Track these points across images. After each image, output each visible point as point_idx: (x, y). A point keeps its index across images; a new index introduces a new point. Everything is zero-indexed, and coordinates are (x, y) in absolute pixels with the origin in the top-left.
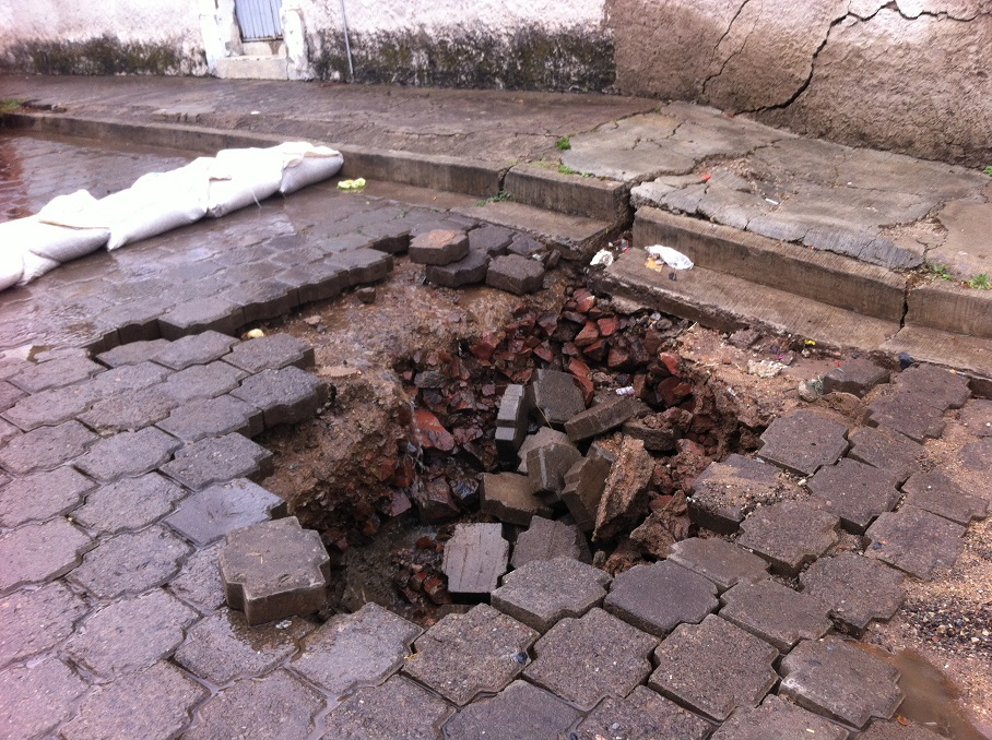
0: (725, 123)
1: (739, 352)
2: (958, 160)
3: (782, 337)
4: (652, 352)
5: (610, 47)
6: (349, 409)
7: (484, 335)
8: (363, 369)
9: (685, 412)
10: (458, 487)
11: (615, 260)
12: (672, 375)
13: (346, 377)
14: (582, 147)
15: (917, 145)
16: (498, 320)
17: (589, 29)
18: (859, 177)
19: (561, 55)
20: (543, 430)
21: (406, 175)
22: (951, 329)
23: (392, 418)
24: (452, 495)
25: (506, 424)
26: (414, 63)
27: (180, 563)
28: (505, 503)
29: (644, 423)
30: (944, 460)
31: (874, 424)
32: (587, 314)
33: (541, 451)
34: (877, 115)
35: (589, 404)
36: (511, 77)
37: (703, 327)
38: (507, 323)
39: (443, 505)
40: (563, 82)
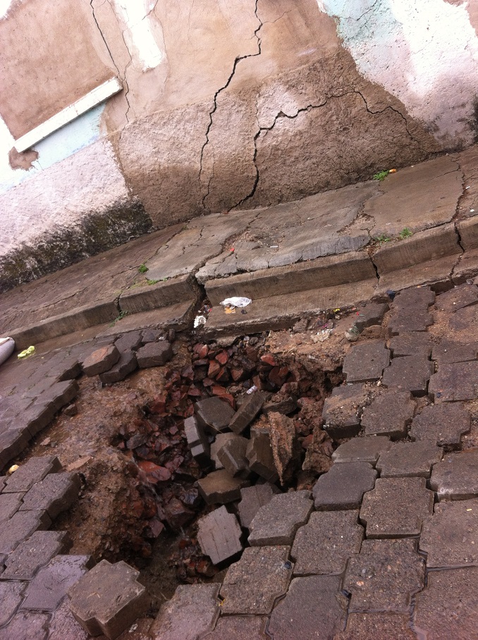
0: (226, 218)
1: (303, 335)
2: (357, 180)
3: (320, 315)
4: (255, 360)
5: (140, 206)
6: (97, 483)
7: (155, 398)
8: (94, 454)
9: (292, 383)
10: (186, 498)
11: (207, 319)
12: (273, 367)
13: (85, 464)
14: (154, 266)
15: (332, 182)
16: (158, 385)
17: (123, 202)
18: (312, 213)
19: (114, 223)
20: (218, 437)
21: (58, 331)
22: (404, 266)
23: (126, 475)
24: (185, 505)
25: (195, 444)
26: (28, 266)
27: (46, 628)
28: (219, 492)
29: (273, 402)
30: (444, 333)
31: (397, 334)
32: (207, 357)
33: (225, 449)
34: (303, 176)
35: (236, 408)
36: (91, 248)
37: (276, 331)
38: (165, 384)
39: (182, 514)
40: (123, 238)
